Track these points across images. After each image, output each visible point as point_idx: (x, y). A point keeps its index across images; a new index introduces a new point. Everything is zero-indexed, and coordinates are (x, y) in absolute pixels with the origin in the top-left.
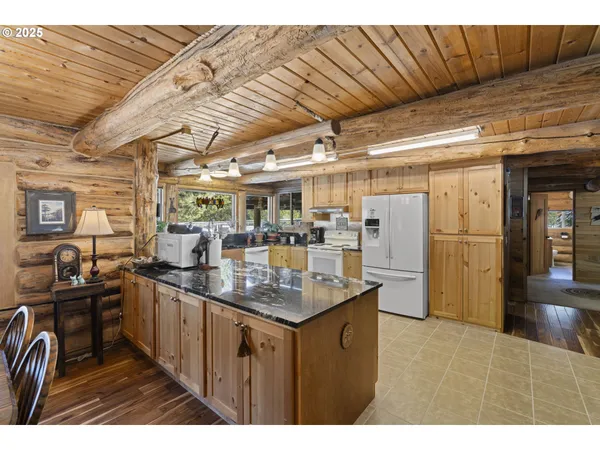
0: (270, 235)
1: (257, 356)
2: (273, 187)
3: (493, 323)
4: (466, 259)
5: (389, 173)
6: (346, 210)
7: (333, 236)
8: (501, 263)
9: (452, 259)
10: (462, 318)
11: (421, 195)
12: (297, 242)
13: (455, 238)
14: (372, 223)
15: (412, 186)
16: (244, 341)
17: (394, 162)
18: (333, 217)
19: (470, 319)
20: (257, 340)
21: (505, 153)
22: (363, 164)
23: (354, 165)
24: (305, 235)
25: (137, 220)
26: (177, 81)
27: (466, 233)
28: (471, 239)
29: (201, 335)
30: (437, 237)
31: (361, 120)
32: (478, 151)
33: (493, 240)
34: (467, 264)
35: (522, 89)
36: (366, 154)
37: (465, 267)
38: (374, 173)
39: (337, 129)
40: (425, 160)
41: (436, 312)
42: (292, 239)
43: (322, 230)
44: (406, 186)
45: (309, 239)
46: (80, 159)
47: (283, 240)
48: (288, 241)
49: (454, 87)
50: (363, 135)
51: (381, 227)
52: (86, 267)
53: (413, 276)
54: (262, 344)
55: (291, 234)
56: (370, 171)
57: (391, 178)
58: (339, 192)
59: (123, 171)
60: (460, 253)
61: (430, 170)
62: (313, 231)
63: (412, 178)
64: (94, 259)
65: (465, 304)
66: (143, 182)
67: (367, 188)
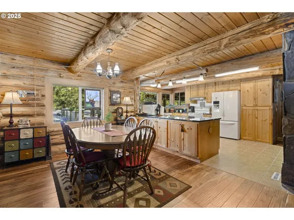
0: (171, 109)
1: (186, 132)
2: (172, 90)
3: (268, 141)
4: (256, 116)
5: (223, 83)
6: (205, 98)
7: (198, 110)
8: (272, 117)
9: (250, 116)
10: (255, 139)
11: (237, 91)
12: (183, 112)
13: (252, 108)
14: (216, 103)
15: (234, 88)
16: (182, 129)
17: (226, 79)
18: (199, 102)
19: (258, 140)
20: (186, 127)
21: (271, 74)
22: (213, 80)
23: (209, 81)
24: (186, 110)
25: (135, 101)
26: (168, 62)
27: (256, 106)
28: (259, 108)
29: (166, 130)
30: (244, 108)
31: (214, 66)
32: (260, 74)
33: (268, 108)
34: (257, 118)
35: (267, 57)
36: (214, 76)
37: (256, 120)
38: (217, 84)
39: (207, 71)
40: (239, 78)
41: (244, 138)
42: (181, 111)
43: (193, 107)
44: (231, 88)
45: (188, 111)
46: (122, 82)
47: (177, 111)
48: (179, 112)
49: (245, 56)
50: (214, 71)
51: (220, 104)
52: (125, 114)
53: (233, 123)
54: (188, 129)
55: (180, 109)
56: (215, 83)
57: (224, 85)
58: (201, 92)
59: (131, 85)
60: (254, 114)
61: (241, 81)
62: (190, 108)
63: (233, 85)
64: (127, 112)
65: (256, 134)
66: (137, 88)
67: (214, 89)
